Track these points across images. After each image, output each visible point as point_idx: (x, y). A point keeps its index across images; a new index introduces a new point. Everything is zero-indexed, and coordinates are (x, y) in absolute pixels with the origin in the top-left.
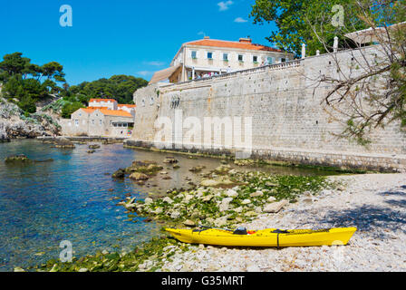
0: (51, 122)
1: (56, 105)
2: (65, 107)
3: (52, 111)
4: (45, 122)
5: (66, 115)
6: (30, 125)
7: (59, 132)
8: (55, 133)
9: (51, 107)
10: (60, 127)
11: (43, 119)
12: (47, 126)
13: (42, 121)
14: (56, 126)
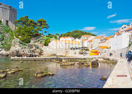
0: (38, 48)
1: (42, 39)
2: (46, 40)
3: (39, 42)
4: (34, 48)
5: (46, 45)
6: (24, 49)
7: (42, 54)
8: (40, 54)
9: (39, 41)
10: (43, 51)
11: (33, 46)
12: (35, 50)
13: (33, 47)
14: (40, 50)
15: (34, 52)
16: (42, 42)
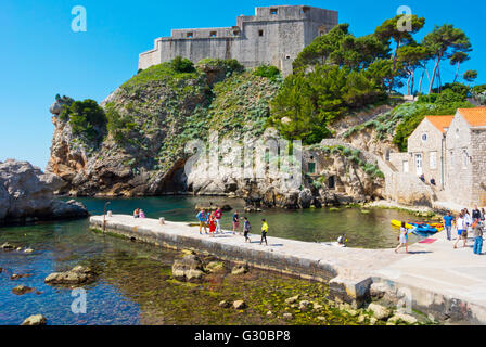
0: (354, 163)
1: (390, 117)
7: (379, 191)
8: (364, 192)
9: (371, 126)
10: (381, 175)
11: (332, 157)
12: (343, 172)
13: (332, 162)
14: (369, 173)
15: (342, 184)
16: (385, 131)
